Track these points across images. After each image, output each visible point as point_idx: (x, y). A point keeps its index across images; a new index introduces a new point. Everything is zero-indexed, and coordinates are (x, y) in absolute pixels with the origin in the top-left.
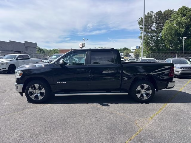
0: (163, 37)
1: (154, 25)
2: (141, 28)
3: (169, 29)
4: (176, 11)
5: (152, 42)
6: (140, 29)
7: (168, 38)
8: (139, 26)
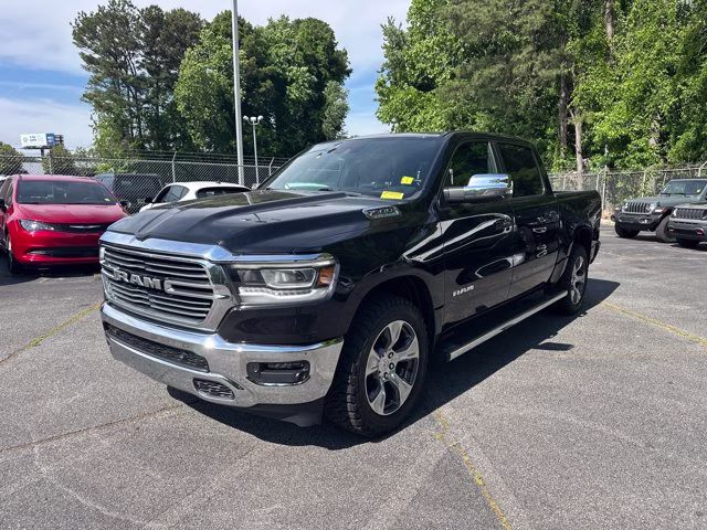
0: (180, 108)
1: (139, 57)
2: (90, 60)
3: (198, 83)
4: (210, 21)
5: (139, 123)
6: (85, 64)
7: (196, 113)
8: (80, 50)
